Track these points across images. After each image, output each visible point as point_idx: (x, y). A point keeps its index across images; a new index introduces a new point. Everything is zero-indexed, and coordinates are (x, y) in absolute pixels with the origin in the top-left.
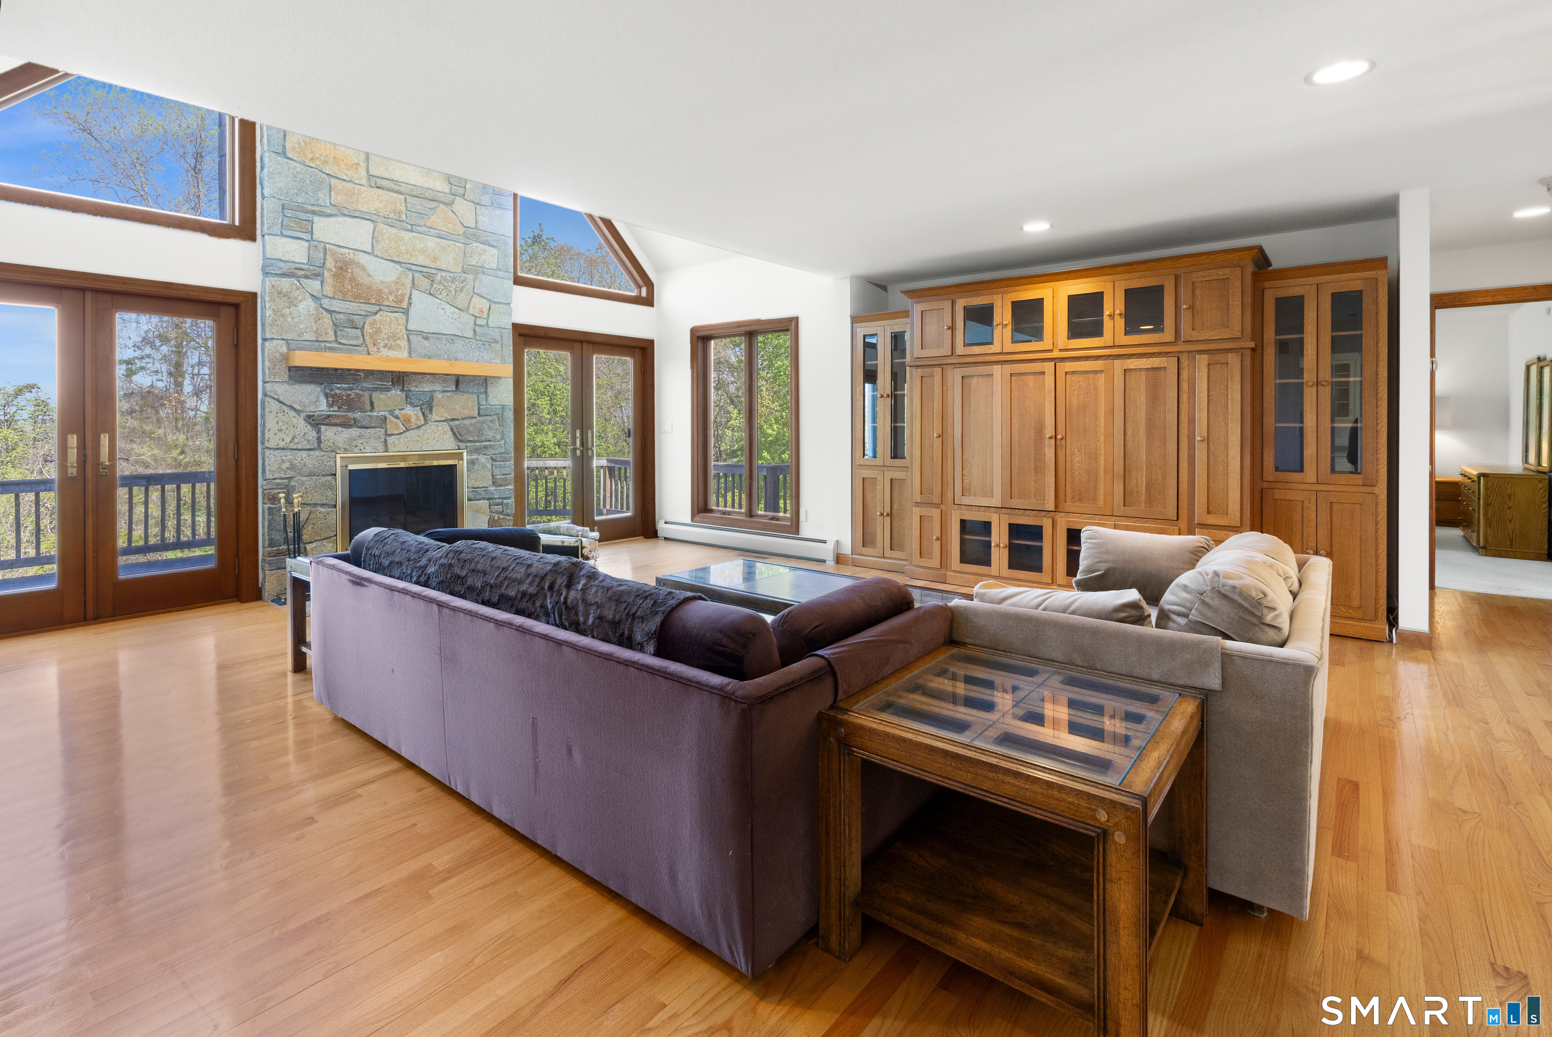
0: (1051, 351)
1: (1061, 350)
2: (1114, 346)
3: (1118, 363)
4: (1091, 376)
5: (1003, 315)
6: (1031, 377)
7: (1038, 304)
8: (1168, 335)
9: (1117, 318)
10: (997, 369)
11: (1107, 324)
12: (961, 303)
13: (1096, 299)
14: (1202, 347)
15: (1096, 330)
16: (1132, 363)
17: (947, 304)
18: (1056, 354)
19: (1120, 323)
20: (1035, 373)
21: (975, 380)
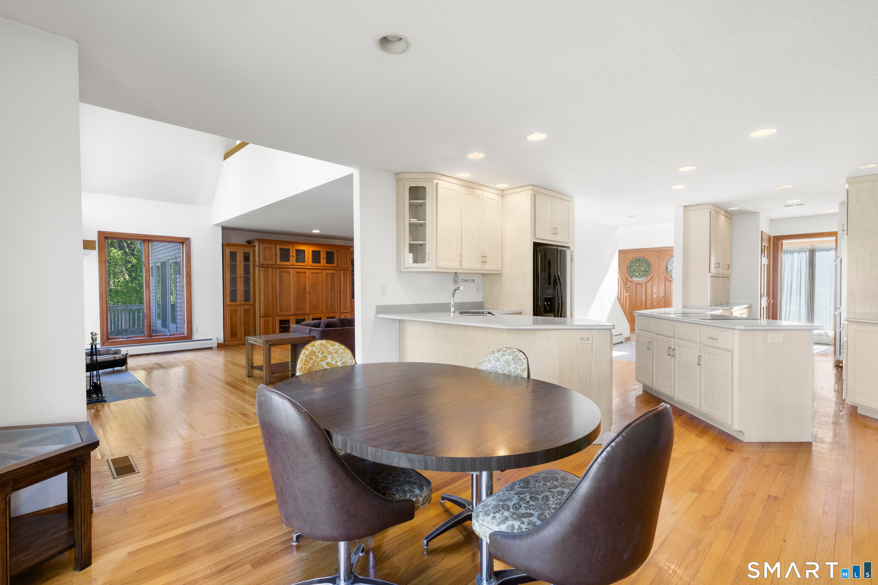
0: (307, 266)
1: (310, 266)
2: (323, 266)
3: (324, 271)
4: (317, 274)
5: (293, 253)
6: (302, 274)
7: (304, 251)
8: (335, 265)
9: (324, 258)
10: (291, 270)
11: (322, 260)
12: (278, 247)
13: (319, 252)
14: (342, 269)
15: (319, 262)
16: (328, 271)
17: (273, 246)
18: (308, 267)
19: (325, 260)
20: (303, 272)
21: (284, 273)
